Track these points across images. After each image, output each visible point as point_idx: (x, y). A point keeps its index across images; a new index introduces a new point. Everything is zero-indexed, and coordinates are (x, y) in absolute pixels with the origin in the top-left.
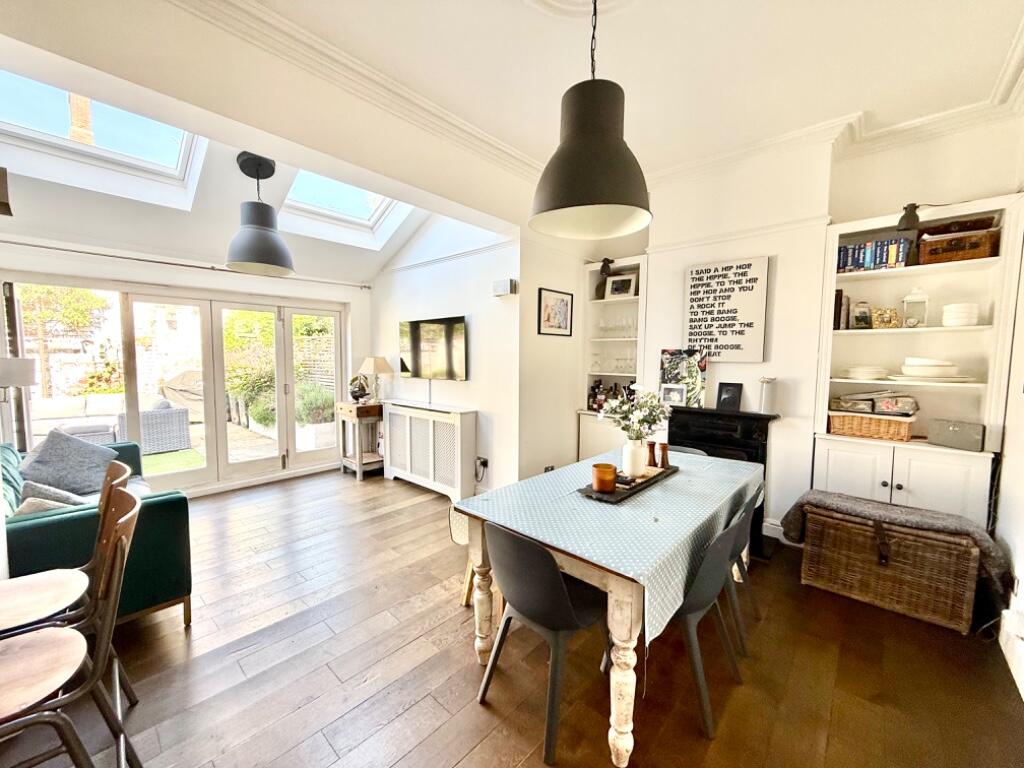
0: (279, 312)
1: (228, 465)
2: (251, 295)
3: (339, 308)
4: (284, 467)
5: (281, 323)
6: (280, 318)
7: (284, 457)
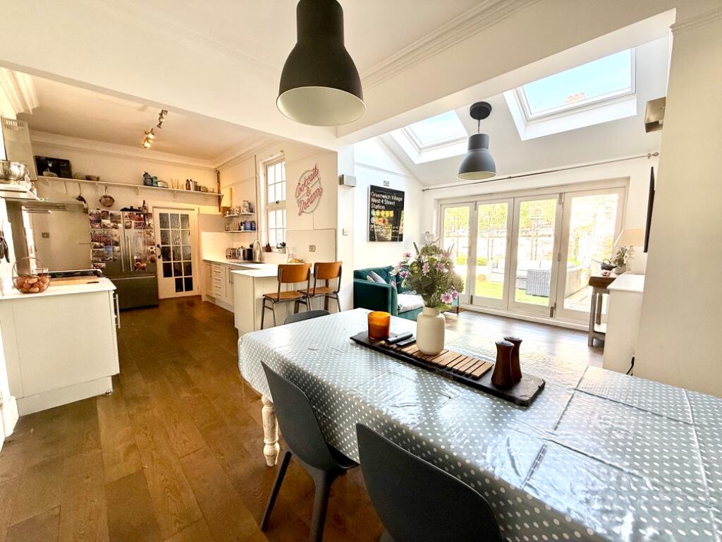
0: (561, 197)
1: (514, 302)
2: (538, 189)
3: (624, 184)
4: (552, 316)
5: (561, 206)
6: (560, 202)
7: (552, 308)
